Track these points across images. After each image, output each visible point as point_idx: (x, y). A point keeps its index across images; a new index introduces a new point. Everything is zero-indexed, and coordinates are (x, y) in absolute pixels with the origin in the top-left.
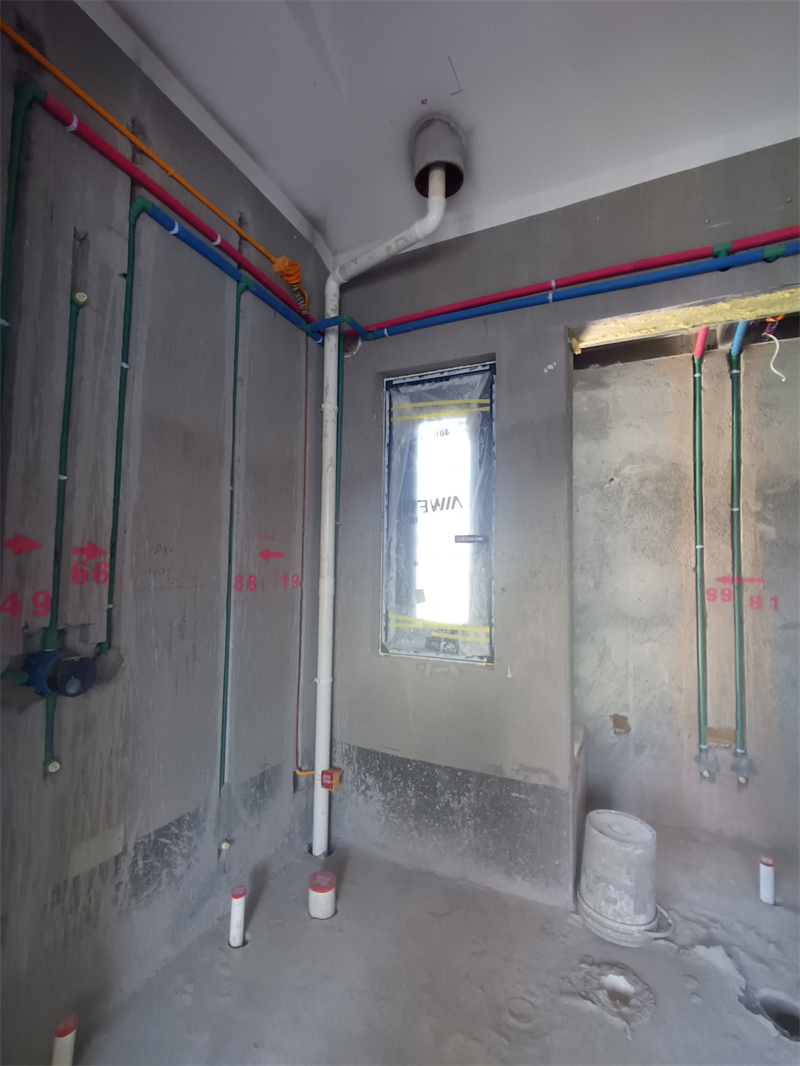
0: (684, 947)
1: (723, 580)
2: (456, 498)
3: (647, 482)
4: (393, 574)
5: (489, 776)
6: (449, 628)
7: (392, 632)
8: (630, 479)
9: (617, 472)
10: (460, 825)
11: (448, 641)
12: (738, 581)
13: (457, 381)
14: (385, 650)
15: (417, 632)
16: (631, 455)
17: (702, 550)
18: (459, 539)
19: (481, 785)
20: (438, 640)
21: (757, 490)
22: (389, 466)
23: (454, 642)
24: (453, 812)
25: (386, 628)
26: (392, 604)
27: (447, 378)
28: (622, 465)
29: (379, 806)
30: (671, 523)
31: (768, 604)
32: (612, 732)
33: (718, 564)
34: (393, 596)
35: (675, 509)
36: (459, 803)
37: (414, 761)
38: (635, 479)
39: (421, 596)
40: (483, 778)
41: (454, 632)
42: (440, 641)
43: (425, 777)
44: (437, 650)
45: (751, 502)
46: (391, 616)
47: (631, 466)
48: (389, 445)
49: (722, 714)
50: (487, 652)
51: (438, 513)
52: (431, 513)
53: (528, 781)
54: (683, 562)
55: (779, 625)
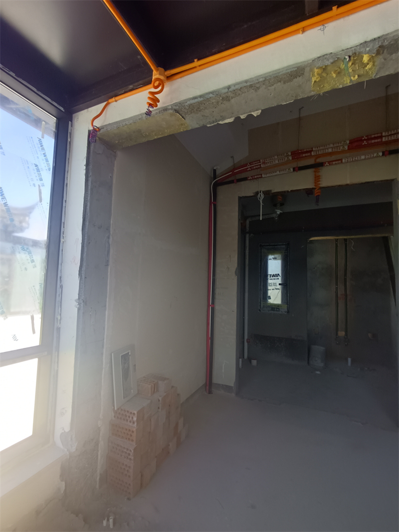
1: (342, 295)
2: (279, 274)
3: (323, 269)
4: (262, 292)
5: (288, 338)
7: (262, 306)
8: (319, 268)
9: (316, 266)
10: (281, 350)
11: (277, 308)
12: (346, 295)
13: (279, 246)
14: (260, 311)
15: (269, 306)
16: (319, 262)
17: (337, 287)
18: (280, 284)
19: (286, 340)
21: (351, 273)
22: (261, 266)
23: (278, 309)
24: (279, 347)
25: (260, 306)
26: (262, 299)
27: (276, 245)
28: (317, 264)
29: (260, 347)
30: (329, 280)
31: (353, 301)
32: (314, 334)
33: (341, 291)
34: (262, 297)
35: (331, 276)
36: (281, 345)
39: (270, 298)
41: (278, 306)
42: (275, 307)
43: (272, 340)
44: (274, 311)
45: (349, 275)
46: (262, 303)
47: (319, 265)
48: (261, 261)
49: (342, 328)
50: (286, 310)
51: (274, 278)
52: (272, 278)
53: (298, 339)
54: (333, 290)
55: (355, 306)
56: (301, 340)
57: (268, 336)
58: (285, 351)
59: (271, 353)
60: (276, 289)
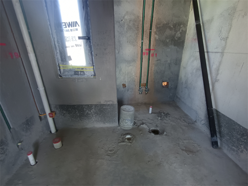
0: (139, 126)
1: (146, 50)
3: (131, 22)
4: (58, 51)
5: (97, 105)
6: (81, 68)
7: (62, 71)
8: (127, 20)
9: (124, 17)
10: (91, 116)
11: (81, 71)
14: (61, 76)
15: (70, 70)
16: (127, 12)
17: (143, 42)
18: (80, 38)
19: (96, 107)
20: (78, 72)
21: (156, 26)
23: (83, 72)
24: (89, 114)
25: (60, 70)
26: (60, 61)
28: (125, 16)
29: (69, 117)
30: (136, 34)
31: (155, 55)
32: (122, 88)
34: (60, 58)
35: (138, 30)
36: (91, 112)
37: (77, 105)
38: (128, 20)
39: (70, 59)
40: (96, 105)
43: (80, 108)
44: (78, 75)
45: (154, 29)
46: (60, 65)
47: (127, 16)
49: (144, 81)
50: (93, 74)
51: (70, 28)
52: (68, 28)
53: (107, 104)
54: (138, 45)
55: (156, 60)
56: (111, 104)
57: (75, 105)
58: (95, 117)
59: (82, 121)
60: (77, 45)
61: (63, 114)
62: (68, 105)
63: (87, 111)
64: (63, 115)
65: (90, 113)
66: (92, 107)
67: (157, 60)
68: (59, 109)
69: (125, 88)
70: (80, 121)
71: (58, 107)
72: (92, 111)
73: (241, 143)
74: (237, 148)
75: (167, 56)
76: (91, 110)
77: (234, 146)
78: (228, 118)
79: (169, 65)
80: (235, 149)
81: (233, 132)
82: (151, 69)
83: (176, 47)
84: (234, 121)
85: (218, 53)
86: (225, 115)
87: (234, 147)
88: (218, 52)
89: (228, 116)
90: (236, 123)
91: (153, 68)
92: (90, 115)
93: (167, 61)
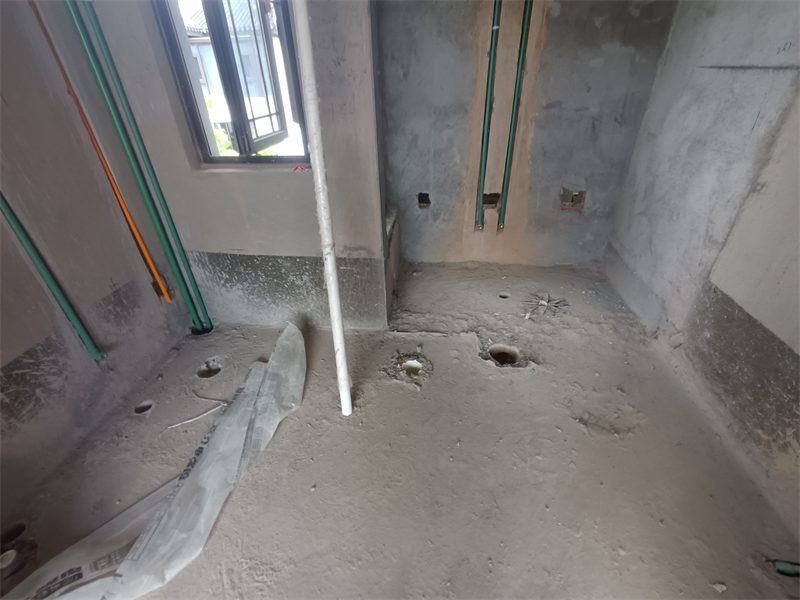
5: (321, 258)
10: (305, 294)
17: (498, 30)
24: (298, 287)
29: (240, 292)
31: (540, 85)
32: (417, 207)
36: (302, 279)
37: (259, 256)
43: (270, 267)
49: (493, 183)
53: (351, 257)
54: (480, 45)
55: (544, 104)
56: (365, 259)
57: (254, 257)
58: (317, 295)
59: (277, 305)
61: (222, 282)
62: (234, 256)
63: (291, 277)
64: (224, 285)
65: (299, 282)
66: (305, 265)
67: (549, 106)
68: (211, 267)
69: (425, 210)
70: (273, 306)
71: (207, 259)
72: (305, 278)
73: (787, 421)
74: (769, 435)
75: (589, 90)
76: (304, 274)
77: (762, 428)
78: (765, 330)
79: (593, 124)
80: (765, 437)
81: (769, 381)
82: (524, 142)
83: (631, 50)
84: (782, 343)
85: (788, 72)
86: (755, 321)
87: (760, 432)
88: (786, 68)
89: (766, 324)
90: (790, 350)
91: (531, 135)
92: (301, 290)
93: (586, 109)
